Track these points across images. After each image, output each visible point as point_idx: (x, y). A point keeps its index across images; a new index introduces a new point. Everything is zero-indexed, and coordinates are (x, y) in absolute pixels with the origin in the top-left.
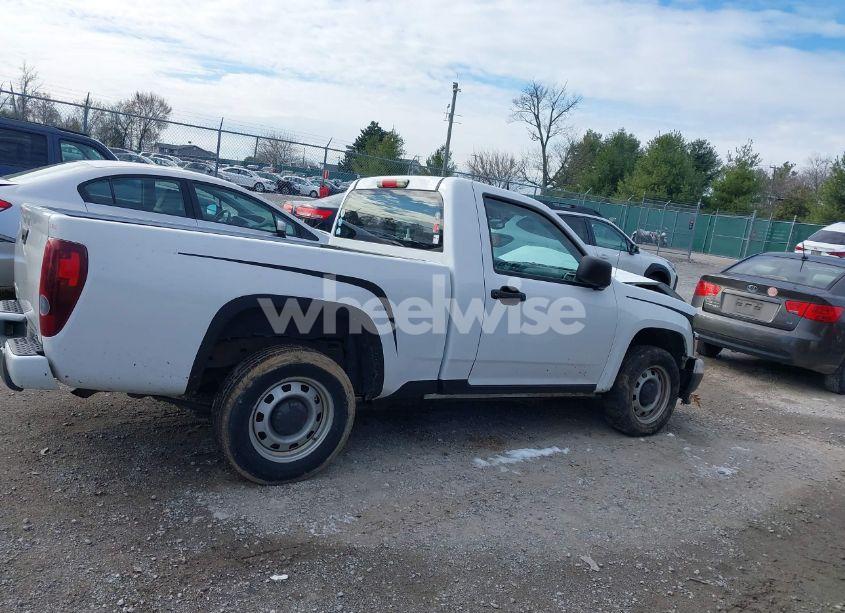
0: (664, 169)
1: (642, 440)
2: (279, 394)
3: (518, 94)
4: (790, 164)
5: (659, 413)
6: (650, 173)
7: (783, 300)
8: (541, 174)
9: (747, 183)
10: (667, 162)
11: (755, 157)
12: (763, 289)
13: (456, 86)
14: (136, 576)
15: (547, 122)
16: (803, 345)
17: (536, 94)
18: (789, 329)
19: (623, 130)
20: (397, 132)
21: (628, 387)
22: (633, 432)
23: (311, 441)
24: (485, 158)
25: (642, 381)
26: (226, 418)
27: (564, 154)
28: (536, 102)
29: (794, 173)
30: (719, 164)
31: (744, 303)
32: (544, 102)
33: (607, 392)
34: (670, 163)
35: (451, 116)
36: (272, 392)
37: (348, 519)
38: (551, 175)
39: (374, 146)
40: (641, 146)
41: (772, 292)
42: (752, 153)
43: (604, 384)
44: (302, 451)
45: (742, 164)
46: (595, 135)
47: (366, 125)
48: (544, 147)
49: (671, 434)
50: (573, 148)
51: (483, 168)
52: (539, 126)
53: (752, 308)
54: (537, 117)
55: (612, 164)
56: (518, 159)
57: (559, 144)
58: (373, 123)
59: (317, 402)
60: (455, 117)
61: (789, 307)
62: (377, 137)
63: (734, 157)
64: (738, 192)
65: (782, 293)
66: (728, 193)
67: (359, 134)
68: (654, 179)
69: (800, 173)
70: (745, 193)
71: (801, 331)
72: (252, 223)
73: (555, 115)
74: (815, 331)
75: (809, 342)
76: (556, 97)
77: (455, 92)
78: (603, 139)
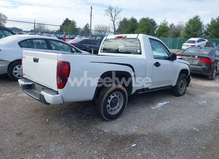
0: (146, 27)
1: (181, 97)
2: (112, 97)
3: (106, 9)
4: (173, 24)
5: (183, 90)
6: (142, 28)
7: (199, 59)
8: (114, 30)
9: (165, 29)
10: (146, 25)
11: (167, 22)
12: (194, 56)
13: (91, 7)
14: (100, 151)
15: (114, 16)
16: (204, 69)
17: (111, 9)
18: (201, 66)
19: (133, 17)
20: (74, 21)
21: (178, 84)
22: (179, 95)
23: (118, 108)
24: (99, 26)
25: (181, 82)
26: (102, 105)
27: (119, 24)
28: (111, 11)
29: (174, 26)
30: (157, 24)
31: (189, 60)
32: (113, 10)
33: (175, 86)
34: (147, 25)
35: (91, 15)
36: (110, 97)
37: (136, 127)
38: (116, 30)
39: (68, 25)
40: (137, 21)
41: (196, 57)
42: (166, 21)
43: (174, 84)
44: (117, 111)
45: (164, 24)
46: (126, 19)
47: (65, 19)
48: (114, 22)
49: (186, 95)
50: (121, 23)
51: (99, 29)
52: (112, 17)
53: (191, 61)
54: (111, 15)
55: (132, 26)
56: (108, 26)
57: (118, 21)
58: (67, 18)
59: (119, 98)
60: (92, 16)
61: (200, 60)
62: (69, 22)
63: (162, 23)
64: (164, 31)
65: (199, 57)
66: (161, 32)
67: (63, 22)
68: (143, 29)
69: (176, 26)
70: (165, 32)
71: (204, 66)
72: (61, 49)
73: (116, 14)
74: (207, 65)
75: (205, 68)
76: (116, 9)
77: (91, 9)
78: (128, 20)
